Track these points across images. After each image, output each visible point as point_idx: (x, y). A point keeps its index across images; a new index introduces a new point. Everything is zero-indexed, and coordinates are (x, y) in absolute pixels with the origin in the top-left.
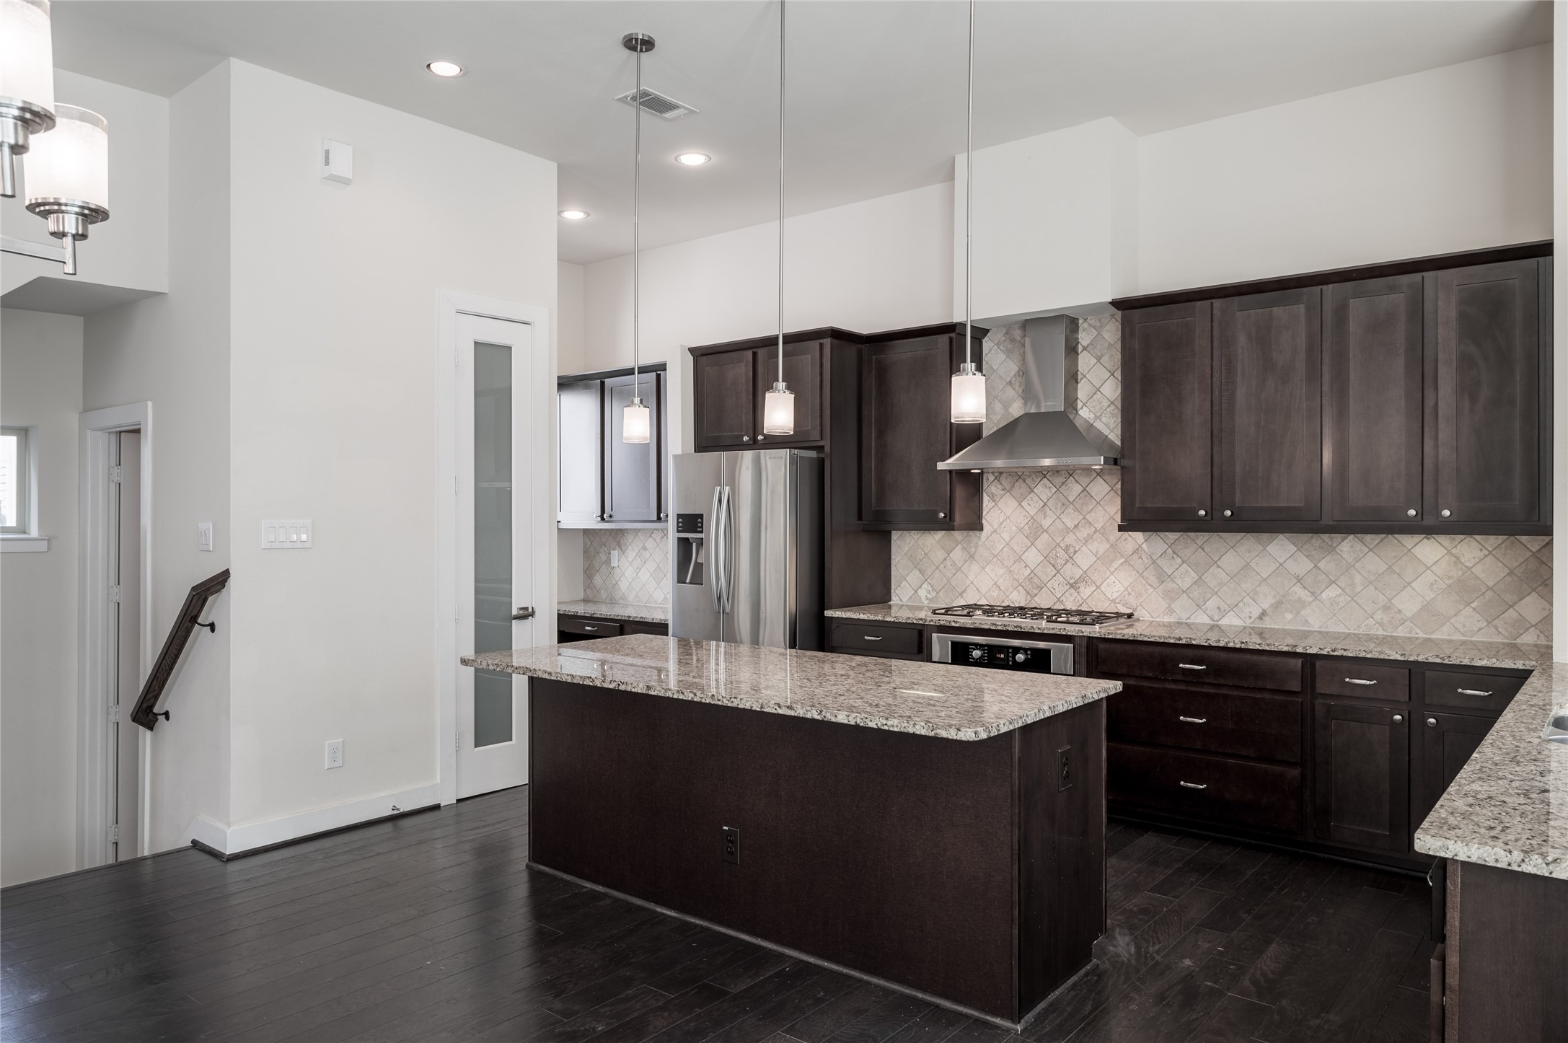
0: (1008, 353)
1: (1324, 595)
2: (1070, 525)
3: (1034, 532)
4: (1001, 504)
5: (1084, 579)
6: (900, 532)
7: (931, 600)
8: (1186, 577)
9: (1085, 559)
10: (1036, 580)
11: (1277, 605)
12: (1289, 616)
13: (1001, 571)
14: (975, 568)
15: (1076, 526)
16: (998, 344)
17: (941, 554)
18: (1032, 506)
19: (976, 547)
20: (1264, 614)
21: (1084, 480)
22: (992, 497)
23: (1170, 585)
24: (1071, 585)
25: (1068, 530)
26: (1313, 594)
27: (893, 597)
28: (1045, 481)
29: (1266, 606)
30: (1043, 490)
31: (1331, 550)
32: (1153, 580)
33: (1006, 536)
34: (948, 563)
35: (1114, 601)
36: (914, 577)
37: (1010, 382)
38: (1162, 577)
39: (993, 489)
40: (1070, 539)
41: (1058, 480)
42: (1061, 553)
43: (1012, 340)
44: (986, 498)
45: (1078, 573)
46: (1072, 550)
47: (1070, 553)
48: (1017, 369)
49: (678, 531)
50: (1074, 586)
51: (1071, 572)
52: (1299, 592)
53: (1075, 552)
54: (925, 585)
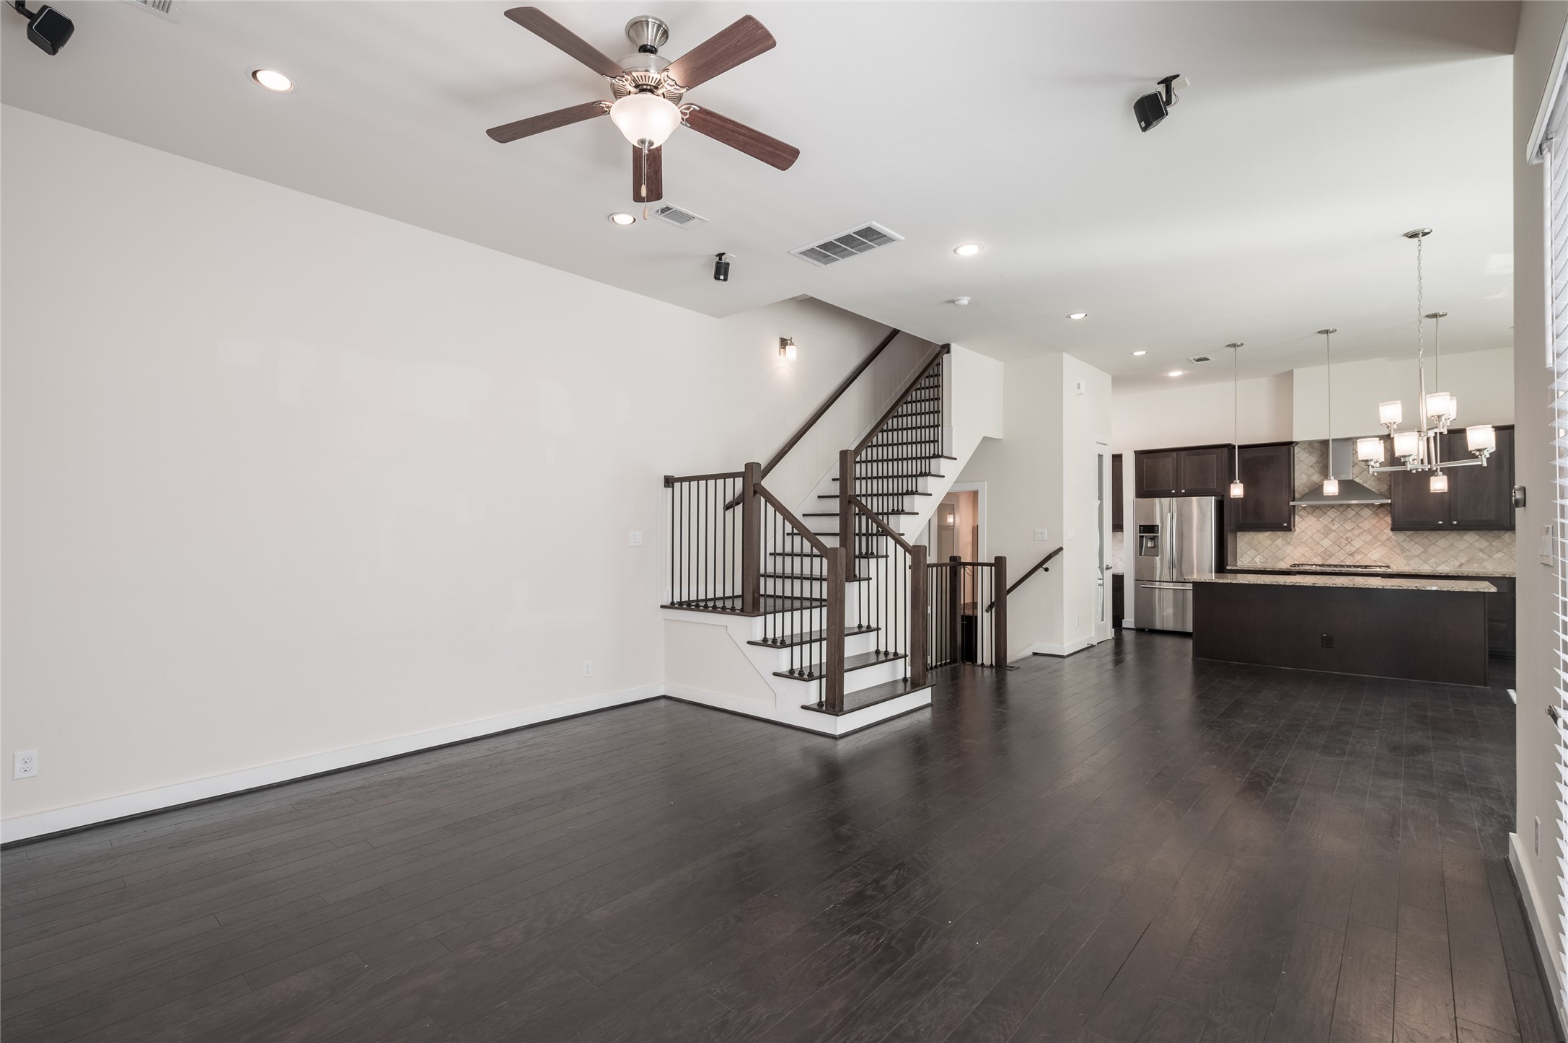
0: (1310, 453)
1: (1495, 556)
2: (1349, 528)
3: (1327, 531)
4: (1306, 520)
5: (1358, 551)
6: (1242, 533)
7: (1262, 563)
8: (1417, 550)
9: (1358, 543)
10: (1328, 553)
11: (1469, 561)
12: (1476, 565)
13: (1307, 549)
14: (1290, 548)
15: (1353, 529)
16: (1304, 449)
17: (1269, 542)
18: (1325, 520)
19: (1291, 538)
20: (1461, 565)
21: (1357, 509)
22: (1301, 516)
23: (1408, 553)
24: (1350, 555)
25: (1348, 531)
26: (1489, 556)
27: (1238, 562)
28: (1333, 509)
29: (1463, 561)
30: (1332, 514)
31: (1499, 537)
32: (1398, 551)
33: (1310, 534)
34: (1273, 546)
35: (1375, 561)
36: (1252, 553)
37: (1312, 466)
38: (1403, 550)
39: (1301, 513)
40: (1349, 534)
41: (1341, 509)
42: (1343, 540)
43: (1313, 448)
44: (1297, 517)
45: (1353, 549)
46: (1350, 539)
47: (1349, 541)
48: (1315, 460)
49: (1140, 533)
50: (1352, 555)
51: (1349, 548)
52: (1481, 555)
53: (1352, 540)
54: (1259, 556)
